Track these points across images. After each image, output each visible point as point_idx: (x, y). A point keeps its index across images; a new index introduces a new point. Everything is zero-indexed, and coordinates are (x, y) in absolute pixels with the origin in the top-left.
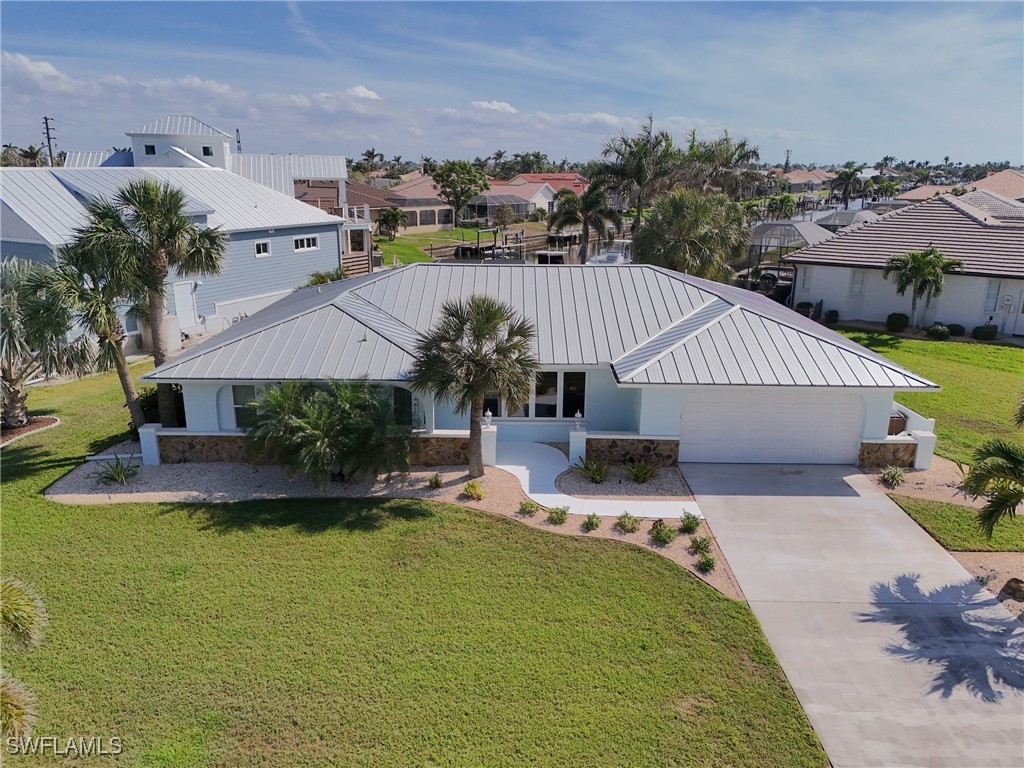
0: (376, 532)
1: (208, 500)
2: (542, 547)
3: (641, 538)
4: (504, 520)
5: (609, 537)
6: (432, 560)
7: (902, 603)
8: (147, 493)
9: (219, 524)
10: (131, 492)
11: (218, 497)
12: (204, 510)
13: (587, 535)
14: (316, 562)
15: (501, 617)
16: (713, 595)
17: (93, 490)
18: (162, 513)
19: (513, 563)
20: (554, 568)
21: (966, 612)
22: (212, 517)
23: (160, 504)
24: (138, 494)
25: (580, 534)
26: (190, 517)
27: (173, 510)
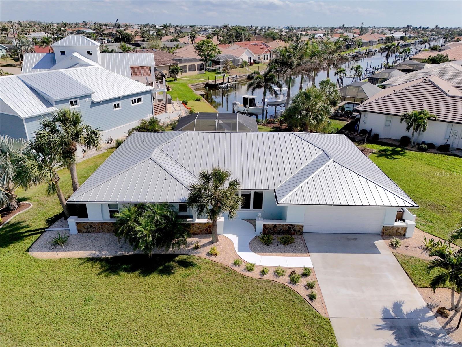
0: (172, 276)
1: (99, 256)
2: (243, 286)
3: (285, 280)
4: (226, 269)
5: (272, 279)
6: (197, 293)
7: (394, 318)
8: (73, 252)
9: (105, 271)
10: (66, 251)
11: (104, 254)
12: (98, 262)
13: (263, 278)
14: (147, 294)
15: (226, 328)
16: (315, 314)
17: (50, 249)
18: (80, 265)
19: (231, 295)
20: (248, 297)
21: (421, 324)
22: (102, 267)
23: (79, 259)
24: (70, 252)
25: (259, 277)
26: (92, 266)
27: (84, 263)
